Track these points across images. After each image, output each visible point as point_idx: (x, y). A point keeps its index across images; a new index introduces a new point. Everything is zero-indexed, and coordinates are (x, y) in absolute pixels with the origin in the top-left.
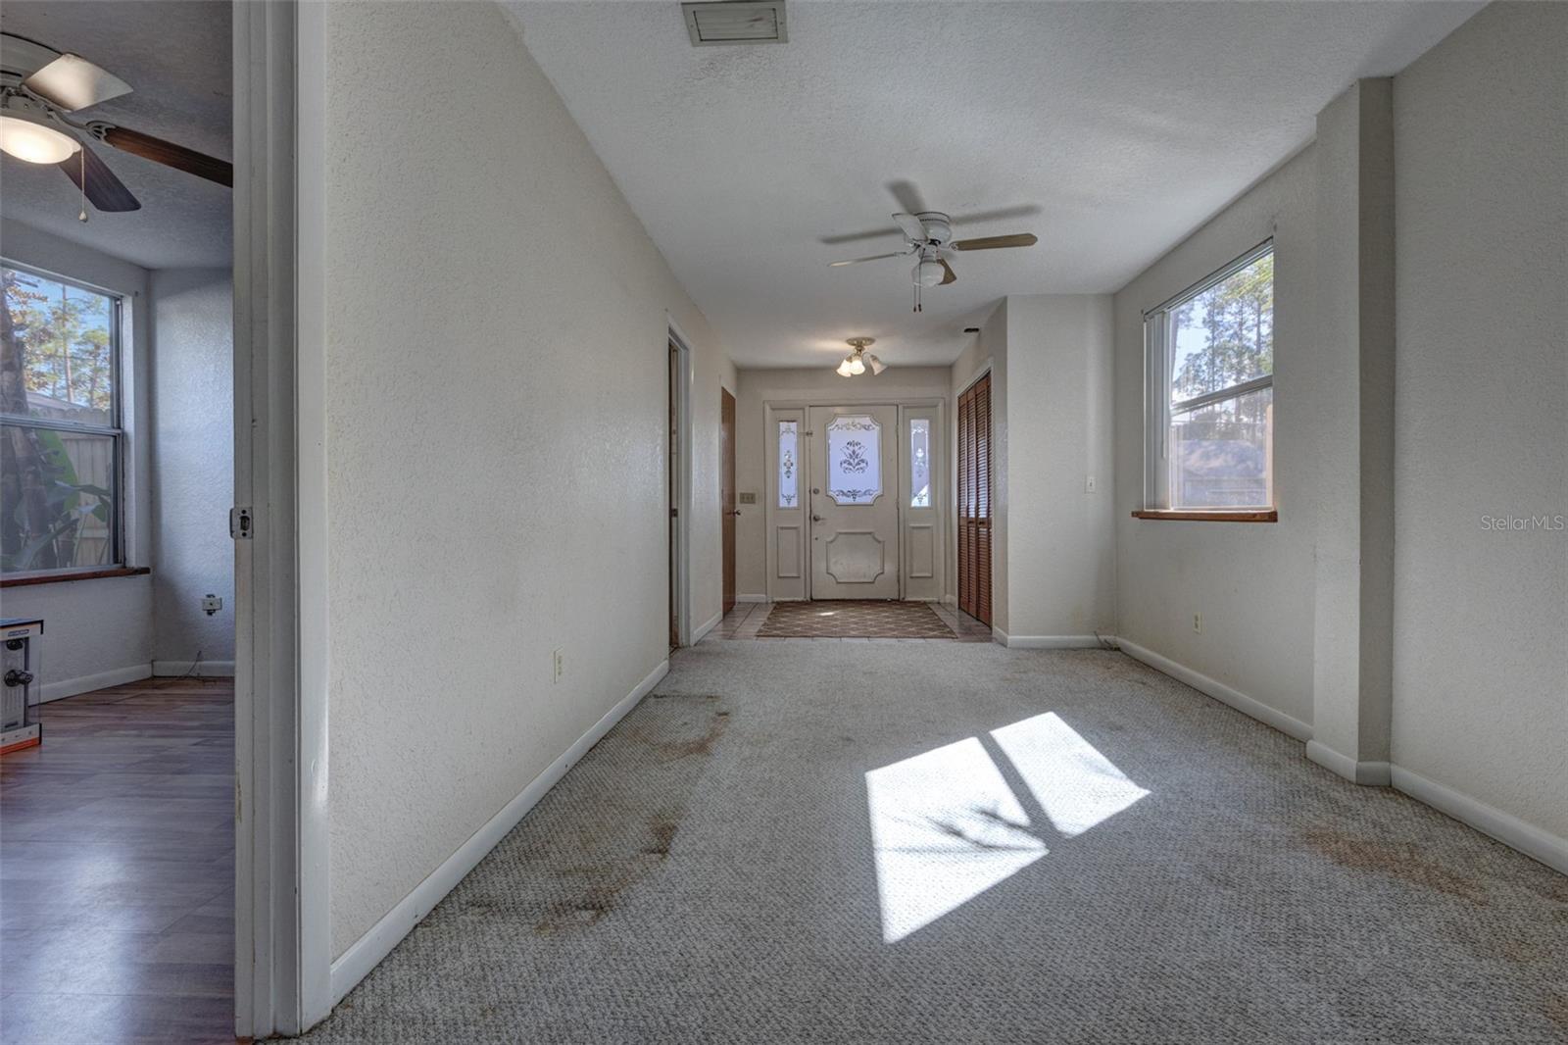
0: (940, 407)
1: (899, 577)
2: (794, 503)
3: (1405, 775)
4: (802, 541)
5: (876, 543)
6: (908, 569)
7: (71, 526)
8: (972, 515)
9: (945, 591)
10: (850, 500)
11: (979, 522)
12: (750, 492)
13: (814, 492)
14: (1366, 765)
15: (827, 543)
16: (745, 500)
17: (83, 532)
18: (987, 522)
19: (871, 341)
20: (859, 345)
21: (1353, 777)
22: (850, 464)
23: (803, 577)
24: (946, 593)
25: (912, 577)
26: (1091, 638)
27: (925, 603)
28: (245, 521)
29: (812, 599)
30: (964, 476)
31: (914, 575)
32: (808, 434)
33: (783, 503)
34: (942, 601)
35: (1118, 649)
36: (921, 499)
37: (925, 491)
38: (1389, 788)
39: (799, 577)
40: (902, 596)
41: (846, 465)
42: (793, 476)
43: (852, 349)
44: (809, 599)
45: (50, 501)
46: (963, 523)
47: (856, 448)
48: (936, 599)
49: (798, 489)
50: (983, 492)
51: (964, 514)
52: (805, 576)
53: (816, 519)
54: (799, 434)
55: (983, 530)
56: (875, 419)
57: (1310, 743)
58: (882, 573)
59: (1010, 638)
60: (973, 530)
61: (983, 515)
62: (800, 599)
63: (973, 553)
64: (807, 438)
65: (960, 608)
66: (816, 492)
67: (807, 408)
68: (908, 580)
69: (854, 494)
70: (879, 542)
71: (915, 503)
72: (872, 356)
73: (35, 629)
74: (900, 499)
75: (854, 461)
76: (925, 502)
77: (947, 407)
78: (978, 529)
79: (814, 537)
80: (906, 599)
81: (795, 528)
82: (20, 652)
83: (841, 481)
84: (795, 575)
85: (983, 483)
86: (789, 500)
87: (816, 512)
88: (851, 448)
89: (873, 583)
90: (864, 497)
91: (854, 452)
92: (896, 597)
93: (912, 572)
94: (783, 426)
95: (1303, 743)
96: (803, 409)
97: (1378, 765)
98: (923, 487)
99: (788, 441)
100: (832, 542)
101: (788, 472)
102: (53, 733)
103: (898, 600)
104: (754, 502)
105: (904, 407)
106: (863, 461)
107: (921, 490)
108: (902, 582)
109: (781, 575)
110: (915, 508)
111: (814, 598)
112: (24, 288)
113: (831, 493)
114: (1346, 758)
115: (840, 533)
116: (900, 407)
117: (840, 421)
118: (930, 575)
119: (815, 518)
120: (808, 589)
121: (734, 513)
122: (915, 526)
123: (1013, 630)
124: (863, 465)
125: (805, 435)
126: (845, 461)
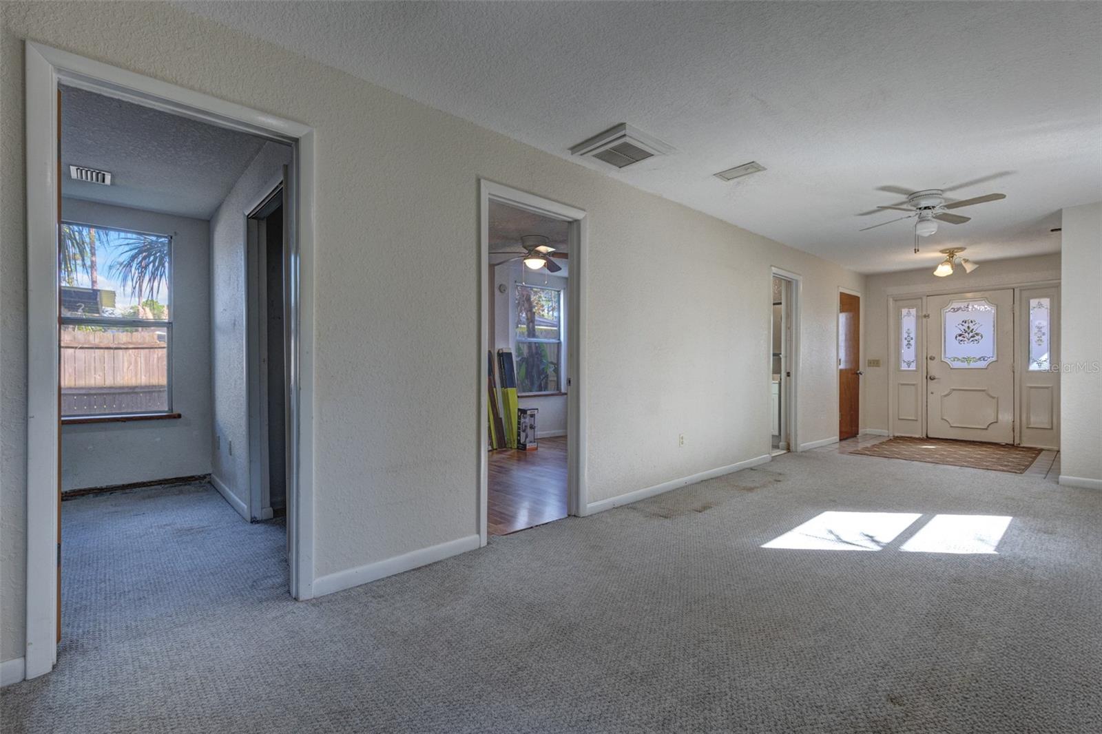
1: (1014, 426)
2: (913, 367)
4: (920, 394)
5: (991, 399)
6: (1024, 420)
7: (547, 376)
10: (965, 365)
12: (877, 359)
13: (930, 359)
15: (942, 396)
16: (872, 364)
17: (550, 379)
20: (951, 253)
22: (965, 337)
23: (920, 419)
25: (1026, 427)
27: (1042, 448)
28: (570, 382)
29: (927, 437)
31: (1030, 426)
32: (925, 316)
33: (904, 367)
36: (1040, 364)
37: (1046, 356)
39: (916, 420)
40: (1017, 442)
41: (960, 338)
42: (913, 348)
43: (944, 256)
44: (924, 436)
45: (542, 367)
47: (971, 325)
48: (1056, 448)
49: (916, 356)
52: (922, 419)
53: (932, 379)
54: (918, 317)
56: (990, 302)
58: (996, 422)
59: (1061, 477)
62: (917, 436)
64: (924, 320)
66: (932, 358)
67: (925, 298)
68: (1024, 429)
69: (967, 360)
70: (993, 398)
71: (1034, 367)
72: (964, 260)
73: (536, 411)
74: (1017, 364)
75: (968, 334)
76: (1045, 367)
79: (930, 391)
80: (1022, 445)
81: (914, 385)
82: (533, 419)
83: (955, 351)
84: (913, 418)
86: (909, 364)
87: (932, 373)
88: (966, 325)
89: (986, 429)
90: (979, 362)
91: (968, 327)
92: (1011, 443)
93: (1026, 423)
94: (904, 312)
96: (921, 298)
98: (1044, 354)
99: (909, 322)
100: (946, 396)
101: (909, 344)
102: (541, 447)
103: (1013, 445)
104: (879, 366)
105: (1021, 290)
106: (977, 334)
107: (1042, 356)
108: (1017, 430)
109: (900, 418)
110: (1033, 371)
111: (929, 436)
112: (535, 289)
113: (946, 360)
115: (954, 390)
116: (1015, 289)
117: (953, 305)
118: (1050, 428)
119: (930, 378)
120: (924, 429)
121: (857, 374)
122: (1031, 387)
123: (1064, 475)
124: (977, 338)
125: (923, 317)
126: (960, 335)
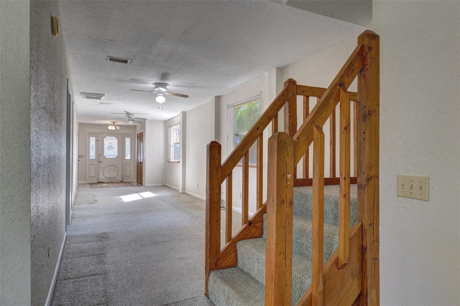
0: (133, 135)
1: (122, 176)
2: (94, 158)
3: (186, 192)
4: (96, 167)
6: (124, 174)
8: (140, 161)
9: (134, 178)
11: (141, 163)
12: (82, 155)
13: (100, 155)
14: (183, 191)
15: (103, 168)
16: (80, 157)
18: (142, 163)
19: (116, 122)
20: (114, 123)
21: (181, 193)
22: (110, 148)
23: (96, 176)
24: (134, 179)
25: (125, 176)
26: (161, 184)
27: (129, 182)
30: (138, 152)
31: (126, 175)
32: (98, 140)
33: (91, 158)
34: (133, 181)
35: (166, 186)
36: (128, 157)
38: (185, 193)
40: (123, 180)
41: (108, 149)
42: (94, 151)
43: (112, 123)
44: (98, 182)
46: (138, 163)
47: (111, 144)
48: (131, 181)
49: (95, 154)
50: (142, 156)
51: (138, 161)
53: (100, 162)
55: (142, 164)
56: (116, 138)
57: (180, 191)
58: (118, 175)
59: (146, 185)
60: (140, 164)
61: (142, 161)
62: (95, 182)
63: (140, 170)
64: (98, 142)
65: (137, 182)
67: (98, 134)
68: (125, 177)
69: (111, 156)
70: (117, 167)
71: (126, 158)
72: (117, 125)
74: (123, 157)
75: (110, 147)
76: (129, 158)
77: (135, 135)
78: (141, 164)
79: (100, 166)
81: (94, 164)
83: (107, 152)
84: (94, 176)
85: (142, 155)
86: (92, 157)
87: (100, 160)
88: (110, 144)
89: (115, 178)
90: (113, 156)
91: (111, 145)
92: (121, 181)
93: (125, 175)
94: (91, 138)
95: (178, 191)
96: (97, 134)
97: (184, 191)
98: (128, 155)
99: (93, 142)
100: (104, 168)
101: (92, 150)
103: (122, 182)
104: (82, 158)
105: (124, 135)
106: (113, 148)
109: (90, 176)
110: (126, 159)
111: (100, 182)
113: (104, 155)
114: (181, 191)
115: (107, 165)
116: (123, 135)
117: (107, 137)
118: (130, 175)
120: (98, 179)
122: (126, 164)
123: (147, 184)
124: (113, 149)
125: (97, 141)
126: (108, 148)
